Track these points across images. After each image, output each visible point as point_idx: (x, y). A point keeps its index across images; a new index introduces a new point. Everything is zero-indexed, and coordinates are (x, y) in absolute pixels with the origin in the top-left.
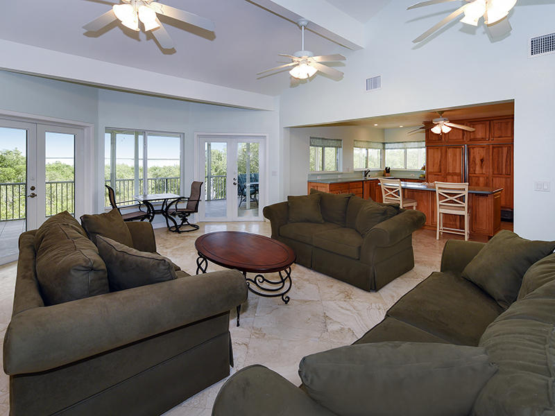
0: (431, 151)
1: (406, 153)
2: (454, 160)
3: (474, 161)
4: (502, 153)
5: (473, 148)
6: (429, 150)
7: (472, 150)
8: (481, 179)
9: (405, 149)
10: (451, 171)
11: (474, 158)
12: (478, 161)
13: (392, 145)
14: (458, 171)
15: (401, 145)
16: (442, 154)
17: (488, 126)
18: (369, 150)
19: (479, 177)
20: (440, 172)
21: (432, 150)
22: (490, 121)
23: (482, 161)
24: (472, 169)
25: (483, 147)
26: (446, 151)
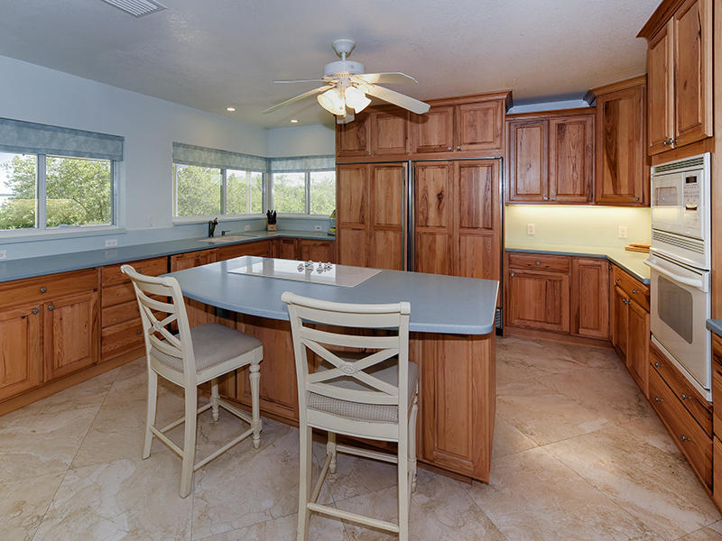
0: (345, 174)
1: (308, 180)
2: (388, 197)
3: (426, 198)
4: (477, 180)
5: (424, 167)
6: (342, 172)
7: (421, 173)
8: (439, 238)
9: (308, 171)
10: (382, 221)
11: (425, 190)
12: (433, 199)
13: (284, 163)
14: (395, 222)
15: (298, 164)
16: (366, 181)
17: (451, 118)
18: (229, 172)
19: (433, 234)
20: (363, 223)
21: (348, 172)
22: (454, 106)
23: (440, 196)
24: (421, 217)
25: (443, 167)
26: (373, 176)
